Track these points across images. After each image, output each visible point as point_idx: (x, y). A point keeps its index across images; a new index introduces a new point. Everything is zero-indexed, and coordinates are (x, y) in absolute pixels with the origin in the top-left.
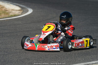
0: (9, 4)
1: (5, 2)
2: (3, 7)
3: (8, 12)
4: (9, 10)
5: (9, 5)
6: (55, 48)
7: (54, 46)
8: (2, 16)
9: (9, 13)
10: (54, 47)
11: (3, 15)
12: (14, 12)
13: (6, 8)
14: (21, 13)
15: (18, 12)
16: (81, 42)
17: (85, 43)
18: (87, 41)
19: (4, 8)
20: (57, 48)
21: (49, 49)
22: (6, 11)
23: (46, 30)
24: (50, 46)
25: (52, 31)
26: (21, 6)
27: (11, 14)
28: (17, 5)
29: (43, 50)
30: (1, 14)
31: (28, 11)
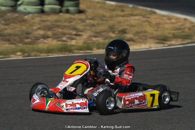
6: (80, 108)
7: (78, 103)
10: (78, 106)
16: (138, 97)
17: (149, 99)
18: (153, 95)
20: (84, 108)
21: (67, 110)
23: (71, 73)
24: (71, 103)
25: (81, 75)
29: (57, 110)
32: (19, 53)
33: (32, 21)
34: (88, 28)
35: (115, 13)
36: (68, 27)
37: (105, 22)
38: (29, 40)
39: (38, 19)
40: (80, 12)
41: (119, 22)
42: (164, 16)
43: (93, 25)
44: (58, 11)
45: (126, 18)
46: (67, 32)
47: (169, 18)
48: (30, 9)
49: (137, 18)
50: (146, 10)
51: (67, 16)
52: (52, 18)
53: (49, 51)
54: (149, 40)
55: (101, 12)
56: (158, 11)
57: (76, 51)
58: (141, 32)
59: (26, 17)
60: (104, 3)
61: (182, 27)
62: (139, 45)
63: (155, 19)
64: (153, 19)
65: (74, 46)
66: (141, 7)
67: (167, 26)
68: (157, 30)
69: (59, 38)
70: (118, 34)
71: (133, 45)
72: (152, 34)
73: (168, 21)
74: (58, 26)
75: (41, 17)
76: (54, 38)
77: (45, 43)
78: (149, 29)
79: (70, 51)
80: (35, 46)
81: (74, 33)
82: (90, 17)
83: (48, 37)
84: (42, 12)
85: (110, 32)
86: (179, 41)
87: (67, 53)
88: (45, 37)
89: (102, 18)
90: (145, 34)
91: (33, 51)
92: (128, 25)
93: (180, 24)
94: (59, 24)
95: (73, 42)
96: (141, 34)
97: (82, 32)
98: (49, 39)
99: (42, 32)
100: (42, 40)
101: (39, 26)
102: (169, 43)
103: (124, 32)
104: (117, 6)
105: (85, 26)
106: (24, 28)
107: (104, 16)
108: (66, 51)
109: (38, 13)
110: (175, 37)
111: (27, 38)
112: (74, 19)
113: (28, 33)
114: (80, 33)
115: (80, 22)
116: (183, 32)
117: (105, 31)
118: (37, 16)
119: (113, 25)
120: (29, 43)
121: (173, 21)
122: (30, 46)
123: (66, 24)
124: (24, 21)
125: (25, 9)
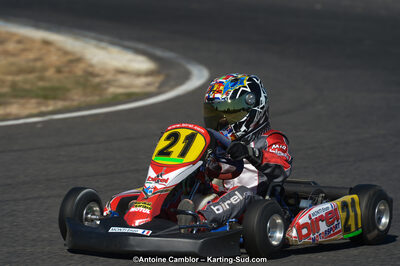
0: (103, 44)
1: (86, 36)
2: (79, 60)
3: (97, 80)
4: (102, 73)
5: (103, 48)
8: (73, 100)
9: (105, 86)
11: (77, 97)
12: (124, 80)
13: (91, 66)
14: (157, 85)
15: (143, 80)
19: (81, 66)
22: (91, 79)
26: (159, 53)
27: (112, 90)
28: (138, 52)
30: (68, 90)
31: (186, 76)
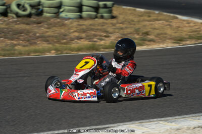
32: (53, 52)
33: (71, 25)
34: (117, 30)
35: (142, 18)
36: (101, 30)
37: (132, 26)
38: (65, 41)
39: (75, 24)
40: (113, 17)
41: (145, 26)
42: (184, 21)
43: (122, 29)
44: (94, 17)
45: (151, 22)
46: (99, 34)
47: (188, 22)
48: (71, 15)
49: (161, 22)
50: (170, 16)
51: (101, 20)
52: (88, 22)
53: (79, 50)
54: (168, 40)
55: (131, 17)
56: (180, 17)
57: (102, 50)
58: (162, 34)
59: (66, 22)
60: (135, 10)
61: (198, 30)
62: (158, 44)
63: (176, 23)
64: (175, 23)
65: (101, 45)
66: (165, 13)
67: (185, 29)
68: (176, 33)
69: (90, 39)
70: (142, 35)
71: (153, 44)
72: (171, 35)
73: (187, 25)
74: (92, 29)
75: (78, 22)
76: (87, 39)
77: (78, 43)
78: (169, 31)
79: (97, 50)
80: (68, 46)
81: (105, 35)
82: (120, 22)
83: (82, 38)
84: (81, 17)
85: (135, 34)
86: (193, 41)
87: (94, 51)
88: (79, 38)
89: (131, 22)
90: (165, 36)
91: (66, 50)
92: (151, 28)
93: (197, 27)
94: (93, 27)
95: (102, 43)
96: (162, 36)
97: (112, 34)
98: (83, 40)
99: (76, 34)
100: (76, 40)
101: (75, 29)
102: (184, 43)
103: (147, 34)
104: (145, 12)
105: (115, 29)
106: (63, 31)
107: (133, 21)
108: (93, 50)
109: (77, 19)
110: (191, 38)
111: (64, 39)
112: (106, 23)
113: (65, 35)
114: (109, 35)
115: (111, 25)
116: (198, 34)
117: (131, 33)
118: (76, 21)
119: (139, 29)
120: (65, 44)
121: (192, 24)
122: (65, 46)
123: (99, 27)
124: (64, 25)
125: (66, 15)
